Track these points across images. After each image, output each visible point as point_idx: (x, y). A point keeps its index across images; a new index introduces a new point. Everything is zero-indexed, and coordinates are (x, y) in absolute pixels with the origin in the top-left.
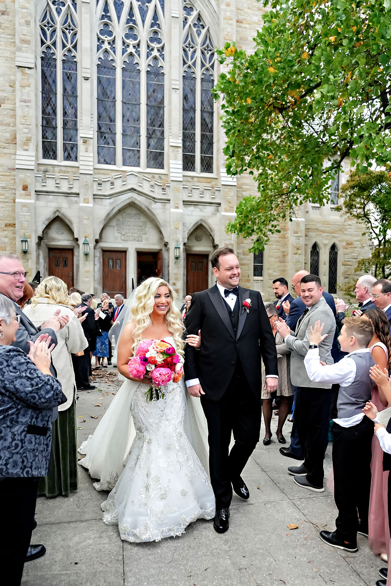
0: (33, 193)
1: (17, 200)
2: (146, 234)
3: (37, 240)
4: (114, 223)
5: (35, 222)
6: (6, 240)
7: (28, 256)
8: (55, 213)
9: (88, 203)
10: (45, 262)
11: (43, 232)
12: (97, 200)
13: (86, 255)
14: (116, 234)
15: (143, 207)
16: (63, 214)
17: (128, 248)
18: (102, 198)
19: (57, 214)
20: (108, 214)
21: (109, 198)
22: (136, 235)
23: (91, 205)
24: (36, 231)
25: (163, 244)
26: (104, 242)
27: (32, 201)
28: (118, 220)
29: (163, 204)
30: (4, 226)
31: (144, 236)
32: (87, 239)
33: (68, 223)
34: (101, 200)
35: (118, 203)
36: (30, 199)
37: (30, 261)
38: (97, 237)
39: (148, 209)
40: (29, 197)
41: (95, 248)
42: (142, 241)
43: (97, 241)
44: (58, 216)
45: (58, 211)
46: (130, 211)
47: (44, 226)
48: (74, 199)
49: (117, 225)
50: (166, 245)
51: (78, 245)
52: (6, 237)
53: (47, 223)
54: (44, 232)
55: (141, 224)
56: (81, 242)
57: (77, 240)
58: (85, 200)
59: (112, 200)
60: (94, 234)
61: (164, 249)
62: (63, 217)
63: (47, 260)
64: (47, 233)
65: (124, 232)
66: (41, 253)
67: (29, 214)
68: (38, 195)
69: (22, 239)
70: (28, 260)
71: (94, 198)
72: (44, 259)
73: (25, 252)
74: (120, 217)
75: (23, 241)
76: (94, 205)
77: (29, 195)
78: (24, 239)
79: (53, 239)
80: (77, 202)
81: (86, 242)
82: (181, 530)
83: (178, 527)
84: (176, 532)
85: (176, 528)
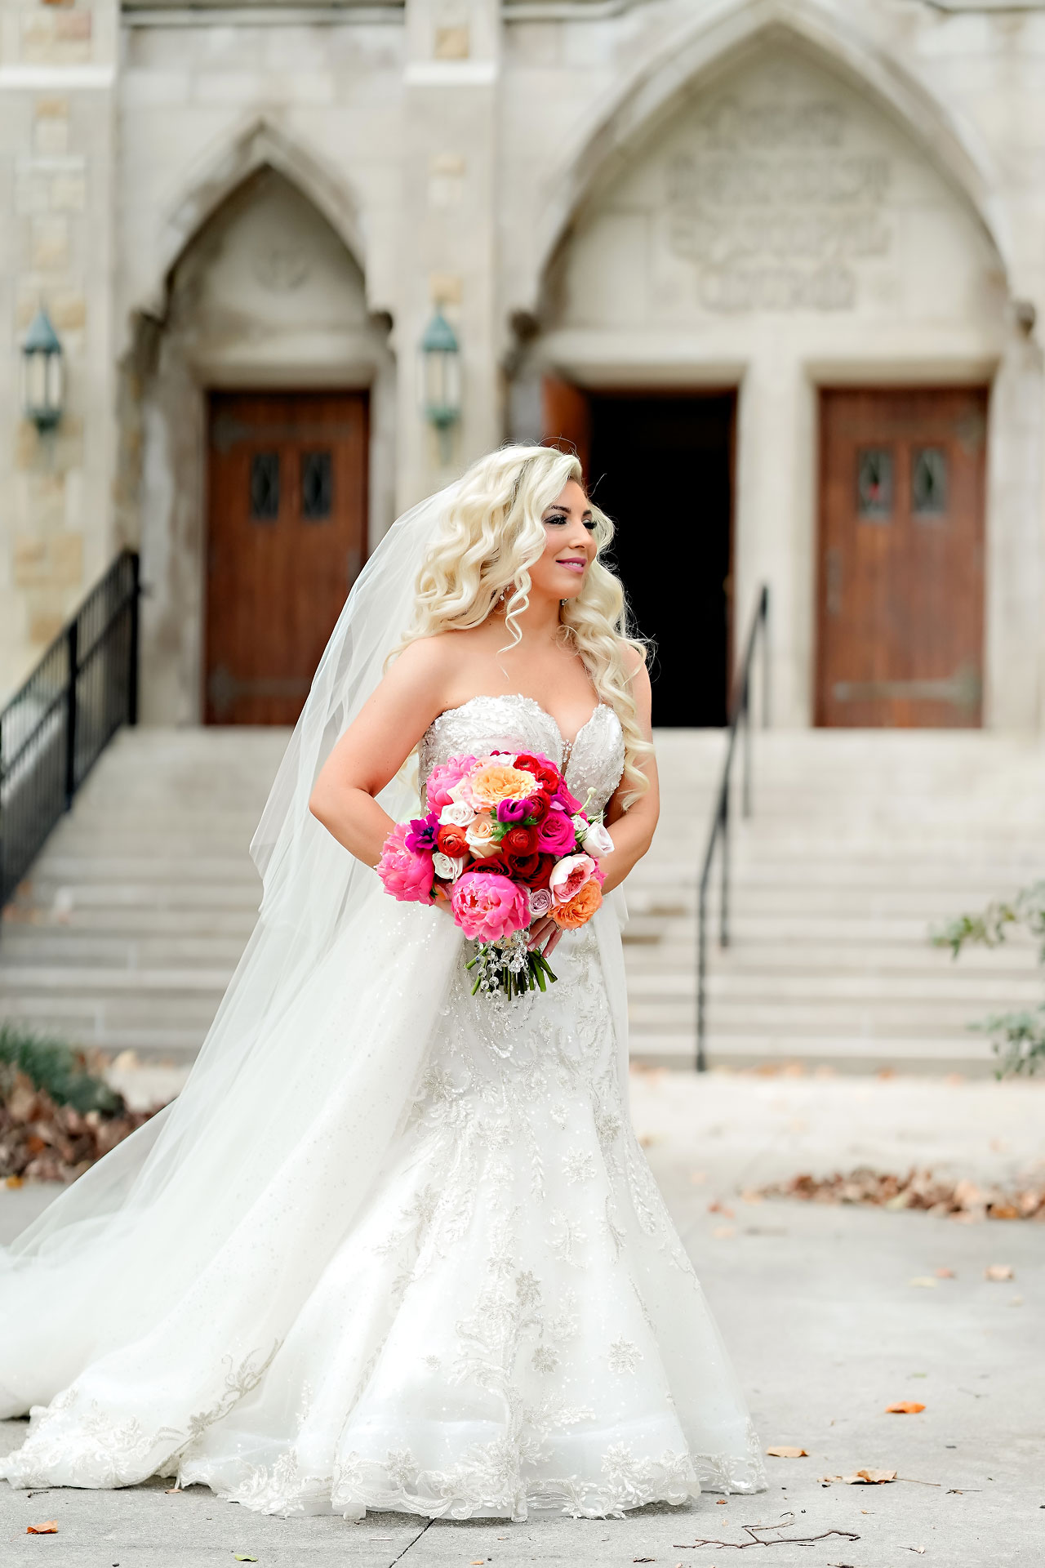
0: (107, 21)
1: (10, 76)
2: (879, 249)
3: (125, 340)
4: (652, 186)
5: (119, 216)
7: (63, 448)
8: (245, 143)
9: (464, 55)
10: (179, 483)
11: (170, 279)
12: (526, 33)
13: (445, 423)
14: (672, 268)
15: (857, 56)
16: (298, 153)
17: (744, 368)
18: (559, 21)
19: (261, 152)
20: (605, 130)
21: (616, 15)
22: (806, 266)
23: (482, 71)
24: (119, 276)
25: (1010, 316)
26: (584, 325)
27: (98, 75)
28: (684, 163)
29: (1006, 20)
31: (867, 270)
32: (452, 314)
33: (332, 207)
34: (548, 31)
35: (674, 38)
36: (87, 60)
37: (74, 483)
38: (526, 294)
39: (894, 69)
40: (79, 49)
41: (511, 372)
42: (847, 304)
43: (527, 328)
44: (265, 171)
45: (262, 129)
46: (759, 92)
47: (174, 241)
48: (371, 36)
49: (674, 196)
50: (1027, 325)
51: (392, 357)
53: (192, 216)
54: (182, 281)
56: (408, 336)
57: (385, 321)
58: (442, 36)
59: (631, 25)
60: (501, 273)
61: (1013, 352)
62: (296, 171)
63: (196, 472)
64: (197, 287)
65: (719, 251)
66: (158, 427)
67: (76, 163)
68: (138, 28)
69: (25, 337)
70: (60, 478)
71: (508, 23)
72: (177, 462)
73: (47, 423)
74: (694, 141)
75: (30, 351)
76: (505, 68)
77: (83, 33)
78: (41, 337)
79: (238, 327)
80: (388, 61)
81: (441, 337)
82: (604, 1499)
83: (595, 1486)
84: (583, 1503)
85: (587, 1489)
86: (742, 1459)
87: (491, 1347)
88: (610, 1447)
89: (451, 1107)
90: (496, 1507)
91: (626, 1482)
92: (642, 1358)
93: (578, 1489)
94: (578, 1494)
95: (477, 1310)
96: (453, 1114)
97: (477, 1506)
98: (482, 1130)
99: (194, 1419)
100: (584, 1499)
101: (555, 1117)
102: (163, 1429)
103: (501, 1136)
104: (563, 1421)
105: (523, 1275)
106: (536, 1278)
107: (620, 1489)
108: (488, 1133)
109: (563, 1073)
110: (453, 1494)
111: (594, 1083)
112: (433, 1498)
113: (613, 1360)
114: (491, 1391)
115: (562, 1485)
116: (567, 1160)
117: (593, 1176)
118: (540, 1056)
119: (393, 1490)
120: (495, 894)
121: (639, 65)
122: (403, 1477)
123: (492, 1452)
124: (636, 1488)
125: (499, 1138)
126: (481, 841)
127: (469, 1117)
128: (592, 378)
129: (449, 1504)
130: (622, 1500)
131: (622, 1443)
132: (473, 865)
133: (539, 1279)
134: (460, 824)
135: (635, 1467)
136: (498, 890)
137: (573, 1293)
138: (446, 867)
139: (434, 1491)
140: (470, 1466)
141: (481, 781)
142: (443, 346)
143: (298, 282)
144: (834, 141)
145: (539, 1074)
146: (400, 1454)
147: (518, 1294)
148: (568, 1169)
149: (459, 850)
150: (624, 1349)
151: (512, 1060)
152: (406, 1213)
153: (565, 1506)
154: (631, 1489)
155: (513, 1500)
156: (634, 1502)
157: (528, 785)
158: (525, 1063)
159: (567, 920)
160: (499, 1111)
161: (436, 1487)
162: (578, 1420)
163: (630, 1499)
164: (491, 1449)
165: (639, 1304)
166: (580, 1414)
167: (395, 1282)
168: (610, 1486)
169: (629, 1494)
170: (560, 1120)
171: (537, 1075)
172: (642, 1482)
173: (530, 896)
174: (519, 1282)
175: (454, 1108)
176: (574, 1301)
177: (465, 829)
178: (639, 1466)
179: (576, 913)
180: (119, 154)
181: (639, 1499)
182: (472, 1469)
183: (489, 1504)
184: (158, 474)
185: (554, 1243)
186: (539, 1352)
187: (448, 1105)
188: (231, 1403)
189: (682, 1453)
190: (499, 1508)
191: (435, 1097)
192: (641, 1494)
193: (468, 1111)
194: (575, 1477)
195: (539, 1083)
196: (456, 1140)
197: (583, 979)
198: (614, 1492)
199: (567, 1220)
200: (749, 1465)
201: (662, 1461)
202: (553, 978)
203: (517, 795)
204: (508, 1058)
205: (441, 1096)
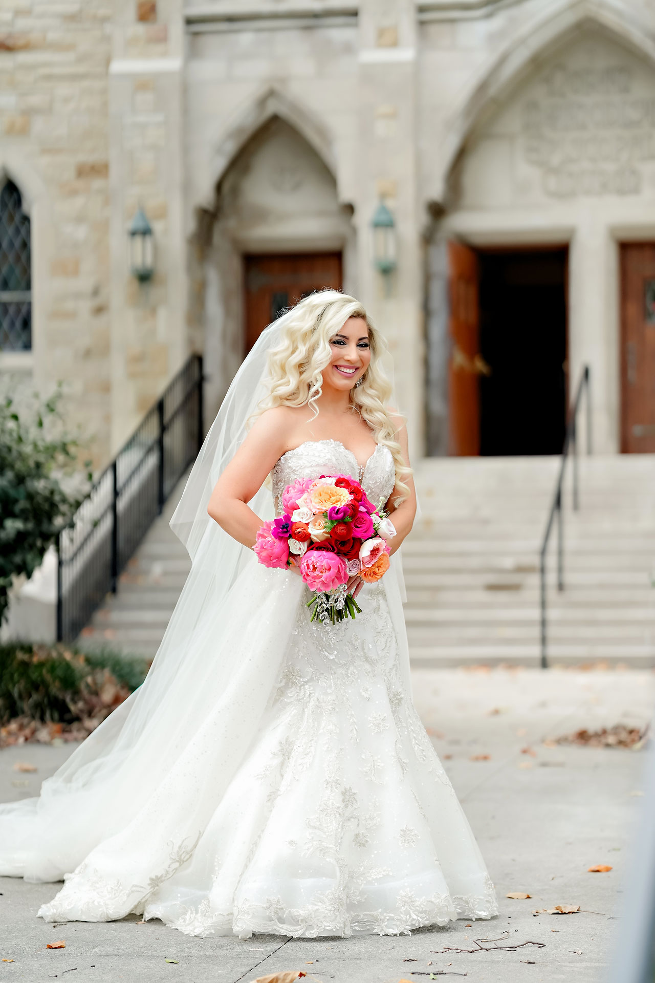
0: (177, 30)
1: (118, 66)
3: (191, 225)
4: (513, 121)
5: (186, 150)
6: (81, 233)
7: (155, 292)
8: (262, 102)
9: (395, 44)
10: (227, 312)
11: (219, 187)
12: (433, 29)
13: (387, 271)
14: (526, 171)
16: (295, 107)
17: (572, 231)
18: (453, 21)
19: (273, 107)
20: (483, 87)
21: (489, 16)
22: (610, 167)
23: (406, 54)
24: (187, 187)
26: (472, 210)
27: (172, 64)
28: (533, 106)
30: (70, 174)
32: (390, 203)
33: (315, 140)
34: (447, 27)
35: (524, 29)
36: (165, 55)
37: (162, 314)
38: (436, 190)
40: (161, 48)
41: (428, 239)
42: (636, 191)
43: (437, 211)
44: (275, 119)
45: (272, 94)
47: (220, 164)
48: (338, 34)
49: (526, 127)
51: (354, 231)
52: (80, 219)
53: (231, 148)
54: (226, 187)
55: (634, 114)
56: (364, 216)
57: (350, 209)
58: (381, 33)
59: (498, 22)
60: (420, 179)
62: (294, 118)
63: (237, 306)
64: (236, 191)
65: (556, 159)
66: (214, 278)
67: (159, 118)
68: (196, 34)
69: (131, 225)
70: (153, 311)
71: (422, 23)
72: (226, 299)
73: (144, 278)
74: (539, 92)
75: (133, 234)
76: (420, 51)
77: (162, 38)
78: (140, 225)
79: (261, 215)
80: (349, 49)
81: (383, 218)
82: (398, 923)
83: (393, 915)
84: (386, 926)
85: (388, 918)
86: (482, 898)
87: (327, 834)
88: (401, 891)
89: (300, 689)
90: (332, 929)
91: (411, 912)
92: (419, 837)
93: (382, 918)
94: (383, 921)
95: (318, 811)
96: (302, 694)
97: (321, 929)
98: (319, 702)
99: (152, 879)
100: (386, 923)
101: (363, 693)
102: (134, 886)
103: (331, 706)
104: (372, 876)
105: (345, 789)
106: (353, 791)
107: (408, 916)
108: (323, 704)
109: (367, 667)
110: (306, 922)
111: (387, 672)
112: (293, 925)
113: (402, 839)
114: (328, 860)
115: (373, 916)
116: (371, 719)
117: (387, 728)
118: (353, 657)
119: (270, 921)
120: (328, 563)
121: (503, 46)
122: (276, 913)
123: (329, 897)
124: (418, 916)
125: (330, 707)
126: (318, 532)
127: (312, 695)
128: (479, 240)
129: (305, 928)
130: (409, 923)
131: (408, 889)
132: (313, 546)
133: (356, 791)
134: (305, 521)
135: (417, 904)
136: (329, 561)
137: (377, 799)
138: (296, 547)
139: (295, 921)
140: (316, 905)
141: (316, 495)
142: (385, 224)
143: (296, 187)
144: (626, 90)
145: (353, 668)
146: (274, 899)
147: (343, 801)
148: (372, 725)
149: (305, 537)
150: (408, 832)
151: (336, 660)
152: (274, 754)
153: (375, 929)
154: (415, 917)
155: (342, 925)
156: (417, 925)
157: (345, 497)
158: (344, 662)
159: (370, 577)
160: (329, 691)
161: (296, 918)
162: (381, 876)
163: (414, 923)
164: (328, 894)
165: (417, 804)
166: (383, 873)
167: (268, 796)
168: (402, 915)
169: (413, 919)
170: (366, 695)
171: (352, 668)
172: (421, 912)
173: (347, 563)
174: (343, 794)
175: (302, 690)
176: (378, 804)
177: (308, 524)
178: (419, 903)
179: (375, 573)
180: (186, 111)
181: (419, 922)
182: (317, 907)
183: (328, 928)
184: (214, 307)
185: (364, 769)
186: (357, 836)
187: (298, 688)
188: (174, 870)
189: (445, 894)
190: (334, 930)
191: (290, 684)
192: (421, 920)
193: (311, 692)
194: (380, 910)
195: (353, 673)
196: (304, 709)
197: (377, 610)
198: (404, 919)
199: (372, 756)
200: (486, 901)
201: (433, 900)
202: (359, 610)
203: (339, 503)
204: (333, 659)
205: (294, 683)
